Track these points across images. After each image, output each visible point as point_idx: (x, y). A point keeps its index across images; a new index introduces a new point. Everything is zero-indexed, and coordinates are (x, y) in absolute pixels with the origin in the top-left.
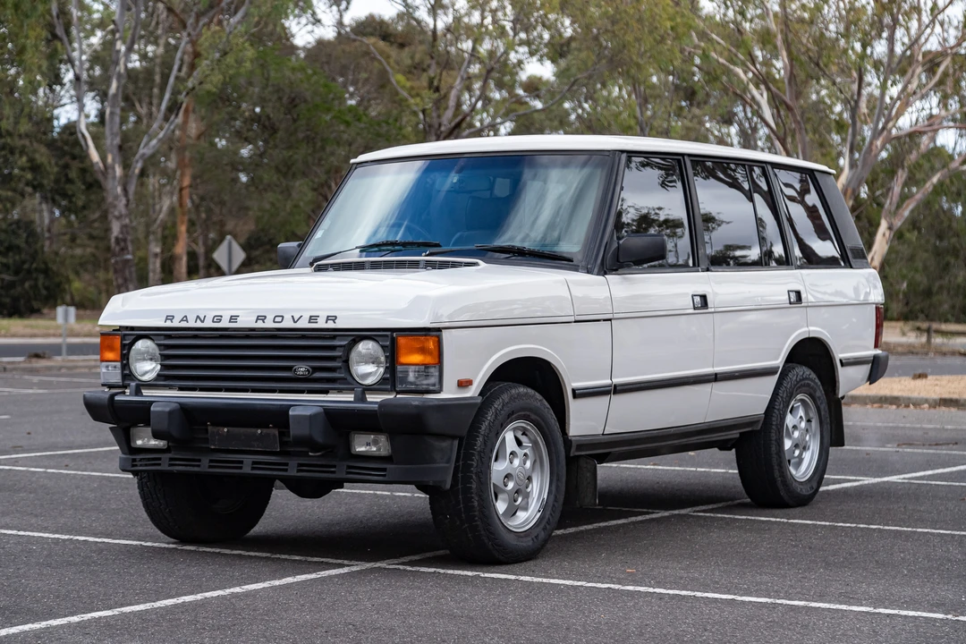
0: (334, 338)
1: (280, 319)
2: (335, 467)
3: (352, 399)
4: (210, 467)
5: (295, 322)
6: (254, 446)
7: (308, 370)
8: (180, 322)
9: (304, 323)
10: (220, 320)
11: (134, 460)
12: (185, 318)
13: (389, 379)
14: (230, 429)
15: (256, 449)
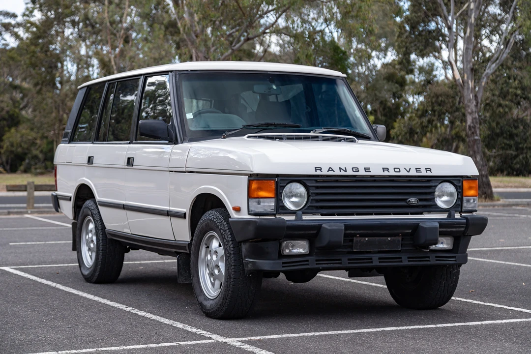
0: (429, 181)
1: (398, 170)
2: (429, 257)
3: (446, 217)
4: (349, 263)
5: (409, 172)
6: (383, 248)
7: (417, 201)
8: (328, 171)
9: (413, 173)
10: (358, 171)
11: (283, 263)
12: (330, 169)
13: (459, 205)
14: (370, 238)
15: (384, 250)
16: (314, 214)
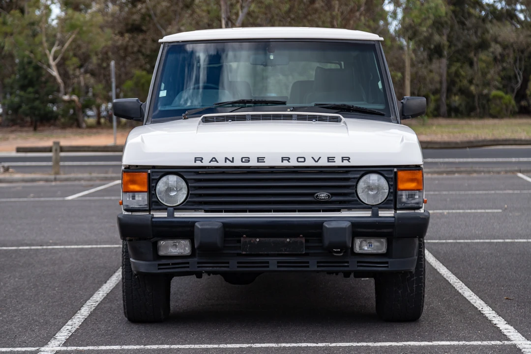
0: (347, 172)
1: (303, 160)
2: (347, 262)
3: (370, 215)
4: (238, 267)
5: (317, 162)
6: (281, 251)
7: (328, 196)
8: (210, 162)
9: (323, 162)
10: (249, 161)
11: (159, 265)
12: (214, 159)
13: (391, 200)
14: (262, 239)
15: (283, 253)
16: (196, 210)
